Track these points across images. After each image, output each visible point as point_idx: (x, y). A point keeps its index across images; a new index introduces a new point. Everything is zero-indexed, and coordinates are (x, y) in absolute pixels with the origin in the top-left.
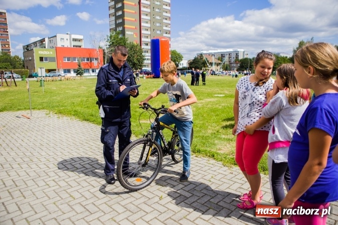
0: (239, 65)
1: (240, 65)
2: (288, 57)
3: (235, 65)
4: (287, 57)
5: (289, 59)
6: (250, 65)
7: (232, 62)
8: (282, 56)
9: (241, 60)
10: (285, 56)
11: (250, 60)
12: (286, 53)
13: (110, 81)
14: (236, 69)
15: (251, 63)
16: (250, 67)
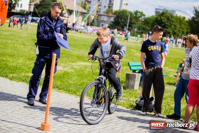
0: (112, 19)
1: (115, 19)
2: (187, 19)
3: (105, 19)
4: (184, 18)
5: (187, 22)
6: (130, 22)
7: (102, 13)
8: (179, 15)
9: (116, 13)
10: (183, 15)
11: (131, 14)
12: (184, 12)
13: (46, 28)
14: (107, 25)
15: (131, 19)
16: (130, 26)
